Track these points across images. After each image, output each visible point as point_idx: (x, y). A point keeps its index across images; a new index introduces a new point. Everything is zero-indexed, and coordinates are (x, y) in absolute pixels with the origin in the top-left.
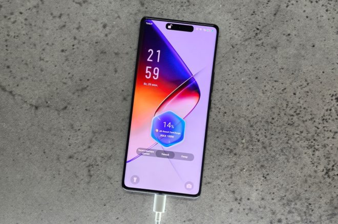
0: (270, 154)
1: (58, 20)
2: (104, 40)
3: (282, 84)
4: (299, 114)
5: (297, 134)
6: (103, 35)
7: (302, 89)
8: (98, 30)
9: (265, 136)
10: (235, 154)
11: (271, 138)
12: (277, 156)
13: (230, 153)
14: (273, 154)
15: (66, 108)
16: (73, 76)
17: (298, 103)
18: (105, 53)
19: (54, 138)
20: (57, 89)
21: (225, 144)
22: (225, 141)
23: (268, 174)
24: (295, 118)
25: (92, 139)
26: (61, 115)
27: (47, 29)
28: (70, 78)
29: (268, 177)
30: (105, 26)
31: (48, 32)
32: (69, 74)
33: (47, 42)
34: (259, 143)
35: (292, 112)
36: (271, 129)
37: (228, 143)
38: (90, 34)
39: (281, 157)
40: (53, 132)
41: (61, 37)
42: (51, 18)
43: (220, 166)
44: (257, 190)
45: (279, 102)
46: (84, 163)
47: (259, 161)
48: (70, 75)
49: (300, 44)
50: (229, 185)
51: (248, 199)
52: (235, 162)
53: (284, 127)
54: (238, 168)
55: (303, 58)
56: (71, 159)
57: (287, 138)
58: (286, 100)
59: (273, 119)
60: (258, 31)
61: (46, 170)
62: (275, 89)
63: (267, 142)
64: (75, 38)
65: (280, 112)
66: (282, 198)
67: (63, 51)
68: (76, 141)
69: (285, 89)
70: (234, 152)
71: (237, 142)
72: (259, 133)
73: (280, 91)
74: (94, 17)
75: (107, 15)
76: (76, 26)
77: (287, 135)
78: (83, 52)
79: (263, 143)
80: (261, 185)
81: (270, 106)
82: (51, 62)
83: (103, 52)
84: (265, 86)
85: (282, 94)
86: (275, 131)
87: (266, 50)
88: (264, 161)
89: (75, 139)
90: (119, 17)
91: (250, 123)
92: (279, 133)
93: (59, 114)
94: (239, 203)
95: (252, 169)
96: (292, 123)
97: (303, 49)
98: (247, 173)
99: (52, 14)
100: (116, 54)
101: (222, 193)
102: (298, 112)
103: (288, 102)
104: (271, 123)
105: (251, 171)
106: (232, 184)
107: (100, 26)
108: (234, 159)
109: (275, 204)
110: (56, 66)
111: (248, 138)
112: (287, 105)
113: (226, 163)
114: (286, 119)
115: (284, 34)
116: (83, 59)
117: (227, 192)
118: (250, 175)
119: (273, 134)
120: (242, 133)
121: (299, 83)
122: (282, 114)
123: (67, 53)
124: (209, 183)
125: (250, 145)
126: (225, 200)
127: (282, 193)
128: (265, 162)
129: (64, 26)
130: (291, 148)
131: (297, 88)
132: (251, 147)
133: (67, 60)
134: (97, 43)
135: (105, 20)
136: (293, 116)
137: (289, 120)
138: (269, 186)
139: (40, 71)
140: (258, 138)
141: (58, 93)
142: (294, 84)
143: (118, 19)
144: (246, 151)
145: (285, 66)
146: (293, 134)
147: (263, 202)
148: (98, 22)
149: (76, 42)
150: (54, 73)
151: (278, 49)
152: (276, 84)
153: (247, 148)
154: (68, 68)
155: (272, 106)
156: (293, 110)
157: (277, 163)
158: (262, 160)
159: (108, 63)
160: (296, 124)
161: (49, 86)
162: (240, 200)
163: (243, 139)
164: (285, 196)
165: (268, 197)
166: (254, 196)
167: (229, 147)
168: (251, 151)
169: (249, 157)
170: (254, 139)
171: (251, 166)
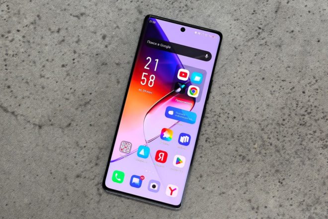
0: (285, 158)
1: (56, 34)
2: (104, 51)
3: (290, 83)
4: (310, 113)
5: (310, 134)
6: (102, 47)
7: (310, 86)
8: (98, 41)
9: (277, 139)
10: (248, 161)
11: (284, 141)
12: (292, 159)
13: (243, 159)
14: (287, 157)
15: (70, 124)
16: (75, 90)
17: (309, 101)
18: (106, 64)
19: (60, 157)
20: (60, 106)
21: (237, 151)
22: (237, 148)
23: (284, 179)
24: (307, 117)
25: (98, 155)
26: (65, 132)
27: (46, 45)
28: (72, 93)
29: (284, 183)
30: (104, 37)
31: (47, 48)
32: (71, 89)
33: (47, 59)
34: (271, 147)
35: (302, 112)
36: (283, 131)
37: (241, 149)
38: (90, 47)
39: (296, 160)
40: (58, 151)
41: (61, 52)
42: (49, 33)
43: (233, 174)
44: (273, 197)
45: (289, 102)
46: (93, 181)
47: (273, 166)
48: (72, 90)
49: (305, 41)
50: (245, 193)
51: (266, 207)
52: (249, 169)
53: (296, 128)
54: (252, 175)
55: (308, 55)
56: (79, 179)
57: (300, 139)
58: (295, 99)
59: (284, 120)
60: (261, 31)
61: (54, 191)
62: (283, 88)
63: (280, 145)
64: (75, 52)
65: (290, 112)
66: (301, 203)
67: (63, 66)
68: (83, 159)
69: (293, 88)
70: (247, 159)
71: (249, 147)
72: (271, 136)
73: (289, 90)
74: (92, 29)
75: (106, 26)
76: (75, 39)
77: (300, 136)
78: (83, 65)
79: (276, 147)
80: (278, 191)
81: (280, 106)
82: (52, 78)
83: (104, 64)
84: (273, 86)
85: (290, 93)
86: (287, 133)
87: (270, 49)
88: (278, 165)
89: (81, 157)
90: (118, 27)
91: (261, 127)
92: (292, 134)
93: (63, 132)
94: (257, 212)
95: (267, 175)
96: (303, 123)
97: (308, 45)
98: (262, 180)
99: (50, 29)
100: (118, 64)
101: (238, 202)
102: (309, 111)
103: (298, 101)
104: (282, 124)
105: (266, 177)
106: (248, 193)
107: (100, 38)
108: (247, 165)
109: (293, 210)
110: (57, 82)
111: (260, 142)
112: (297, 104)
113: (239, 170)
114: (297, 119)
115: (287, 32)
116: (84, 73)
117: (242, 201)
118: (265, 181)
119: (285, 137)
120: (253, 137)
121: (307, 81)
122: (293, 115)
123: (68, 68)
124: (223, 193)
125: (263, 150)
126: (241, 210)
127: (300, 198)
128: (280, 166)
129: (63, 41)
130: (305, 149)
131: (306, 86)
132: (263, 152)
133: (68, 75)
134: (97, 55)
135: (104, 31)
136: (304, 115)
137: (300, 120)
138: (286, 192)
139: (41, 89)
140: (271, 141)
141: (61, 110)
142: (302, 82)
143: (117, 29)
144: (259, 156)
145: (291, 64)
146: (306, 135)
147: (281, 209)
148: (97, 34)
149: (76, 55)
150: (55, 90)
151: (283, 47)
152: (284, 83)
153: (260, 153)
154: (70, 83)
155: (282, 107)
156: (304, 109)
157: (292, 166)
158: (276, 164)
159: (110, 74)
160: (308, 124)
161: (51, 103)
162: (258, 208)
163: (254, 144)
164: (304, 201)
165: (287, 203)
166: (272, 203)
167: (242, 154)
168: (264, 156)
169: (262, 163)
170: (267, 143)
171: (265, 172)
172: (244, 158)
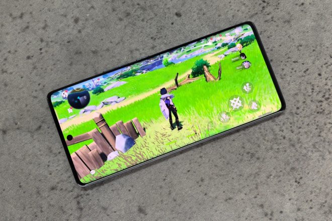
0: (301, 153)
1: (19, 21)
2: (77, 37)
3: (303, 64)
4: (328, 98)
5: (329, 123)
6: (75, 32)
7: (327, 67)
8: (68, 26)
9: (291, 131)
10: (258, 159)
11: (299, 133)
12: (310, 153)
13: (251, 158)
14: (304, 151)
15: (40, 127)
16: (44, 86)
17: (326, 85)
18: (81, 53)
19: (31, 167)
20: (27, 105)
21: (244, 148)
22: (243, 144)
23: (301, 178)
24: (325, 104)
26: (35, 137)
27: (7, 34)
28: (41, 89)
29: (302, 182)
30: (76, 21)
31: (8, 37)
32: (39, 85)
33: (8, 50)
34: (285, 141)
35: (320, 97)
36: (298, 121)
37: (248, 146)
38: (59, 33)
39: (314, 155)
40: (27, 160)
41: (25, 41)
42: (10, 19)
43: (241, 175)
44: (290, 200)
45: (303, 88)
46: (71, 193)
47: (288, 163)
48: (41, 86)
49: (318, 14)
50: (255, 197)
51: (281, 212)
52: (259, 168)
53: (313, 116)
54: (263, 176)
55: (323, 30)
56: (55, 191)
57: (318, 130)
58: (310, 83)
59: (298, 108)
60: (265, 4)
61: (24, 208)
62: (295, 71)
63: (294, 137)
64: (42, 41)
65: (305, 99)
66: (322, 205)
67: (28, 58)
68: (57, 168)
69: (307, 70)
70: (257, 156)
71: (258, 142)
72: (284, 128)
73: (300, 74)
74: (62, 12)
75: (78, 7)
76: (42, 25)
77: (317, 126)
78: (53, 55)
79: (290, 140)
80: (295, 192)
81: (292, 92)
82: (16, 73)
83: (78, 53)
84: (283, 69)
85: (304, 76)
86: (303, 123)
87: (277, 26)
88: (294, 162)
89: (55, 165)
90: (92, 7)
92: (308, 125)
93: (32, 136)
94: (270, 219)
95: (281, 174)
96: (321, 111)
97: (322, 19)
98: (276, 180)
99: (11, 15)
100: (95, 52)
101: (248, 209)
102: (327, 96)
103: (313, 85)
104: (296, 113)
105: (280, 176)
106: (259, 197)
107: (71, 22)
108: (257, 164)
109: (314, 214)
110: (22, 78)
111: (271, 137)
112: (313, 89)
113: (248, 171)
114: (313, 107)
115: (296, 4)
116: (54, 64)
117: (253, 207)
118: (280, 181)
119: (300, 128)
121: (323, 61)
122: (308, 101)
123: (34, 60)
124: (230, 199)
125: (275, 145)
126: (252, 217)
127: (322, 199)
128: (296, 163)
129: (27, 27)
130: (324, 141)
131: (322, 67)
132: (275, 147)
133: (35, 68)
134: (69, 42)
135: (76, 13)
136: (321, 101)
137: (317, 107)
138: (305, 192)
139: (3, 87)
140: (284, 134)
141: (28, 111)
142: (317, 63)
143: (92, 10)
144: (271, 153)
145: (303, 42)
146: (325, 124)
147: (300, 214)
148: (68, 17)
149: (44, 44)
150: (21, 87)
151: (292, 23)
152: (296, 65)
153: (271, 149)
154: (37, 78)
155: (295, 93)
156: (321, 95)
157: (311, 162)
158: (291, 161)
159: (85, 65)
160: (326, 112)
161: (16, 103)
162: (271, 215)
164: (326, 202)
165: (306, 206)
166: (288, 207)
167: (250, 151)
168: (277, 152)
169: (275, 160)
170: (279, 137)
171: (279, 171)
172: (253, 155)
